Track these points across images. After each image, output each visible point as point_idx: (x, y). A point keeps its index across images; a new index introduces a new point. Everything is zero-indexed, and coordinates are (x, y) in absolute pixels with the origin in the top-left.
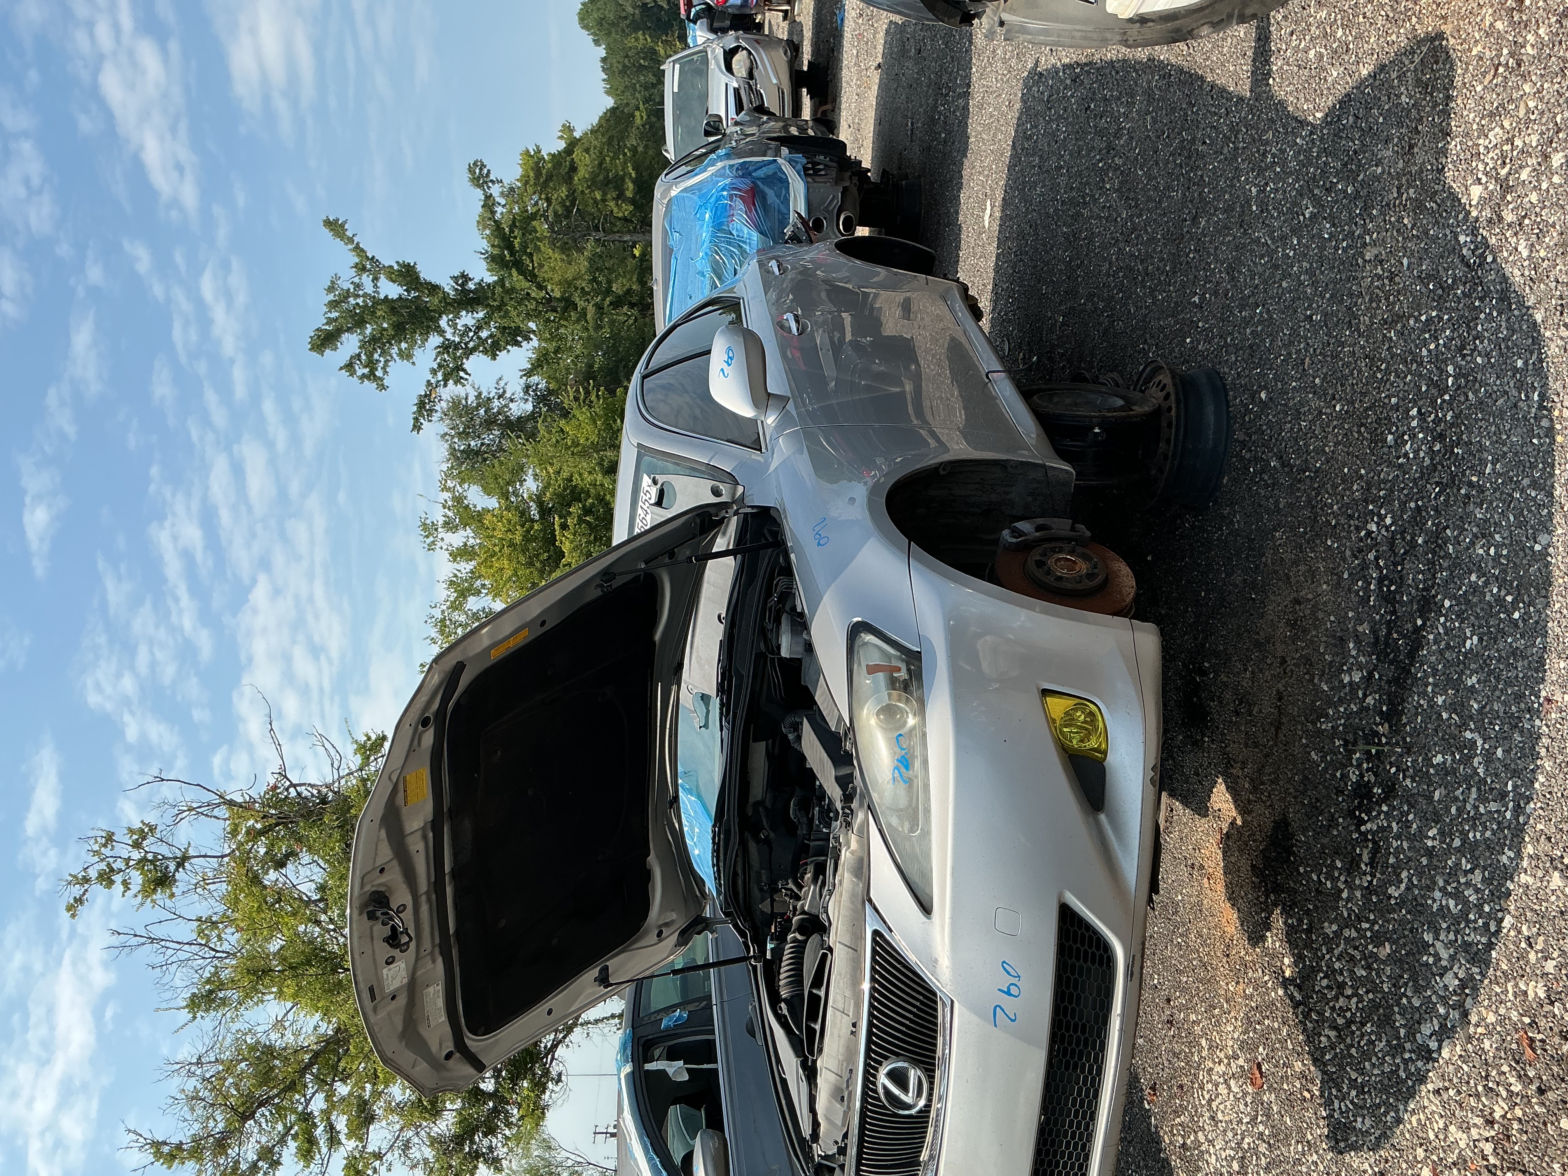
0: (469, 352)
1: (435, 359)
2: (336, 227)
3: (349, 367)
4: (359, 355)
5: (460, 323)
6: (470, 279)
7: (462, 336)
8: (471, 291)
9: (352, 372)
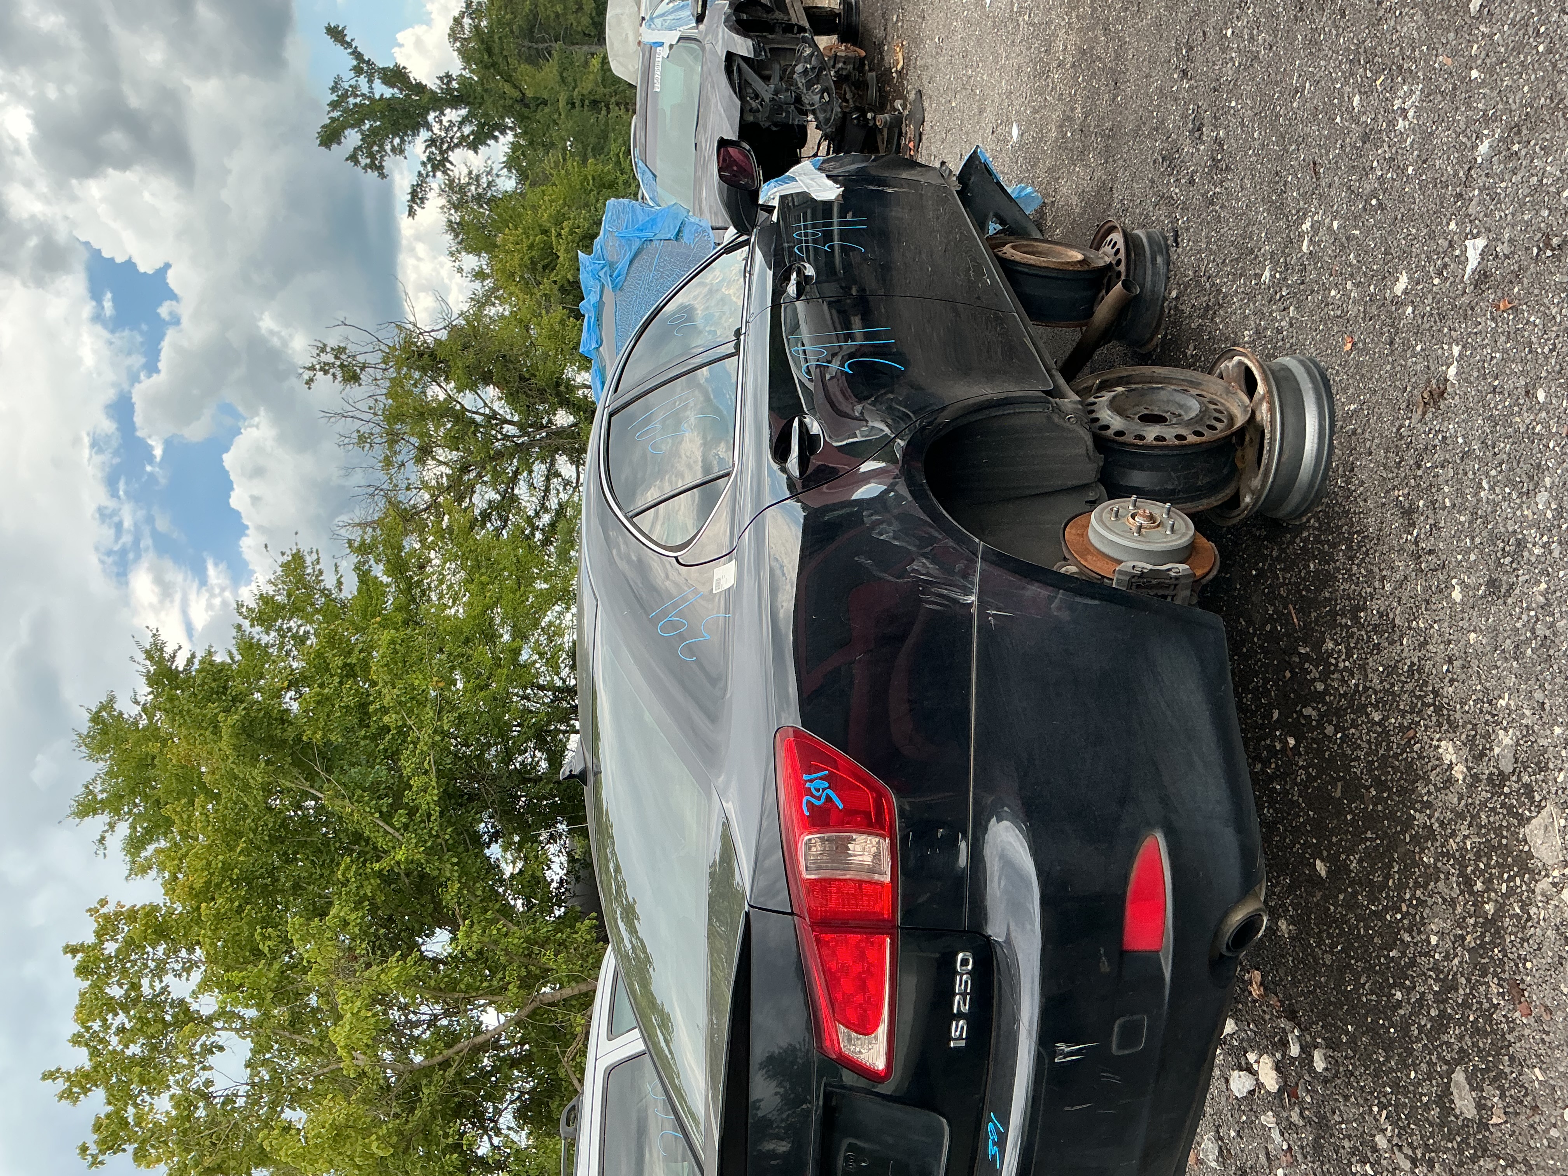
0: (454, 146)
1: (425, 153)
2: (336, 33)
3: (354, 158)
4: (361, 147)
5: (446, 119)
6: (454, 79)
7: (447, 130)
8: (455, 89)
9: (357, 162)
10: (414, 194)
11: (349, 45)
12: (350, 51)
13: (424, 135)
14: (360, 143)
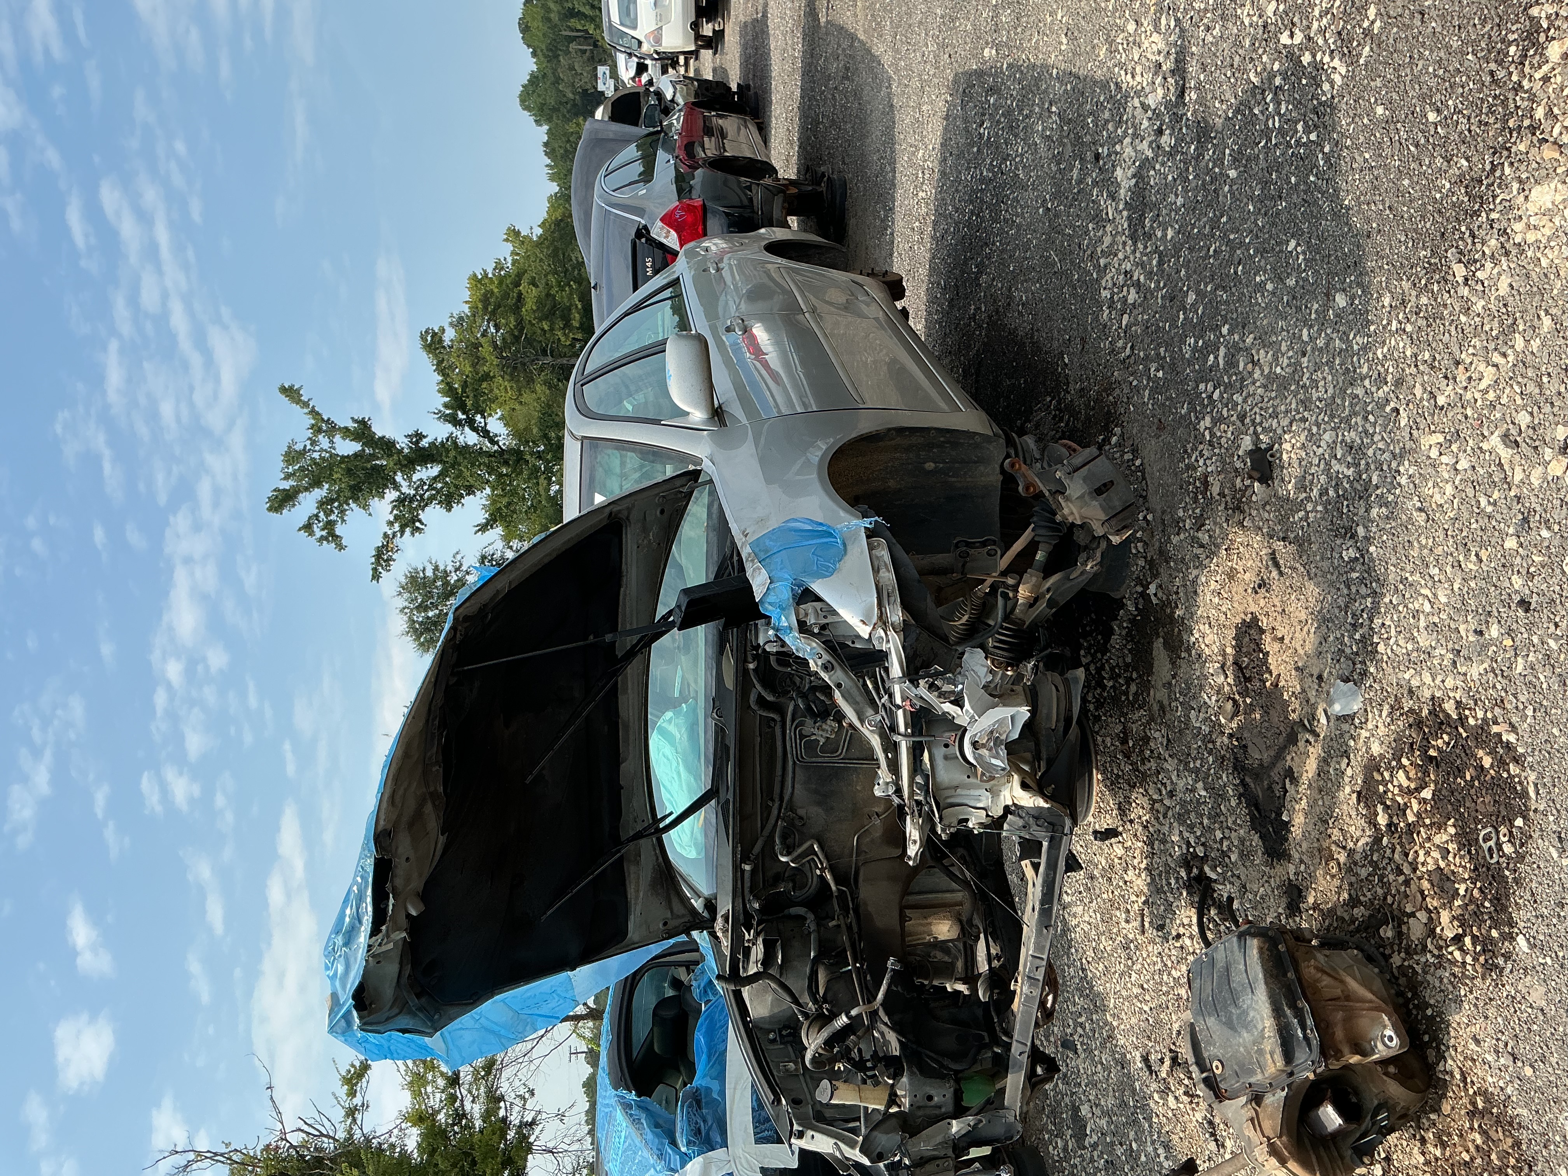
0: (425, 504)
1: (391, 512)
2: (291, 393)
3: (308, 528)
4: (317, 516)
5: (415, 477)
6: (425, 437)
7: (416, 489)
8: (424, 448)
9: (311, 533)
10: (379, 556)
11: (306, 404)
12: (306, 410)
13: (391, 495)
14: (315, 512)
